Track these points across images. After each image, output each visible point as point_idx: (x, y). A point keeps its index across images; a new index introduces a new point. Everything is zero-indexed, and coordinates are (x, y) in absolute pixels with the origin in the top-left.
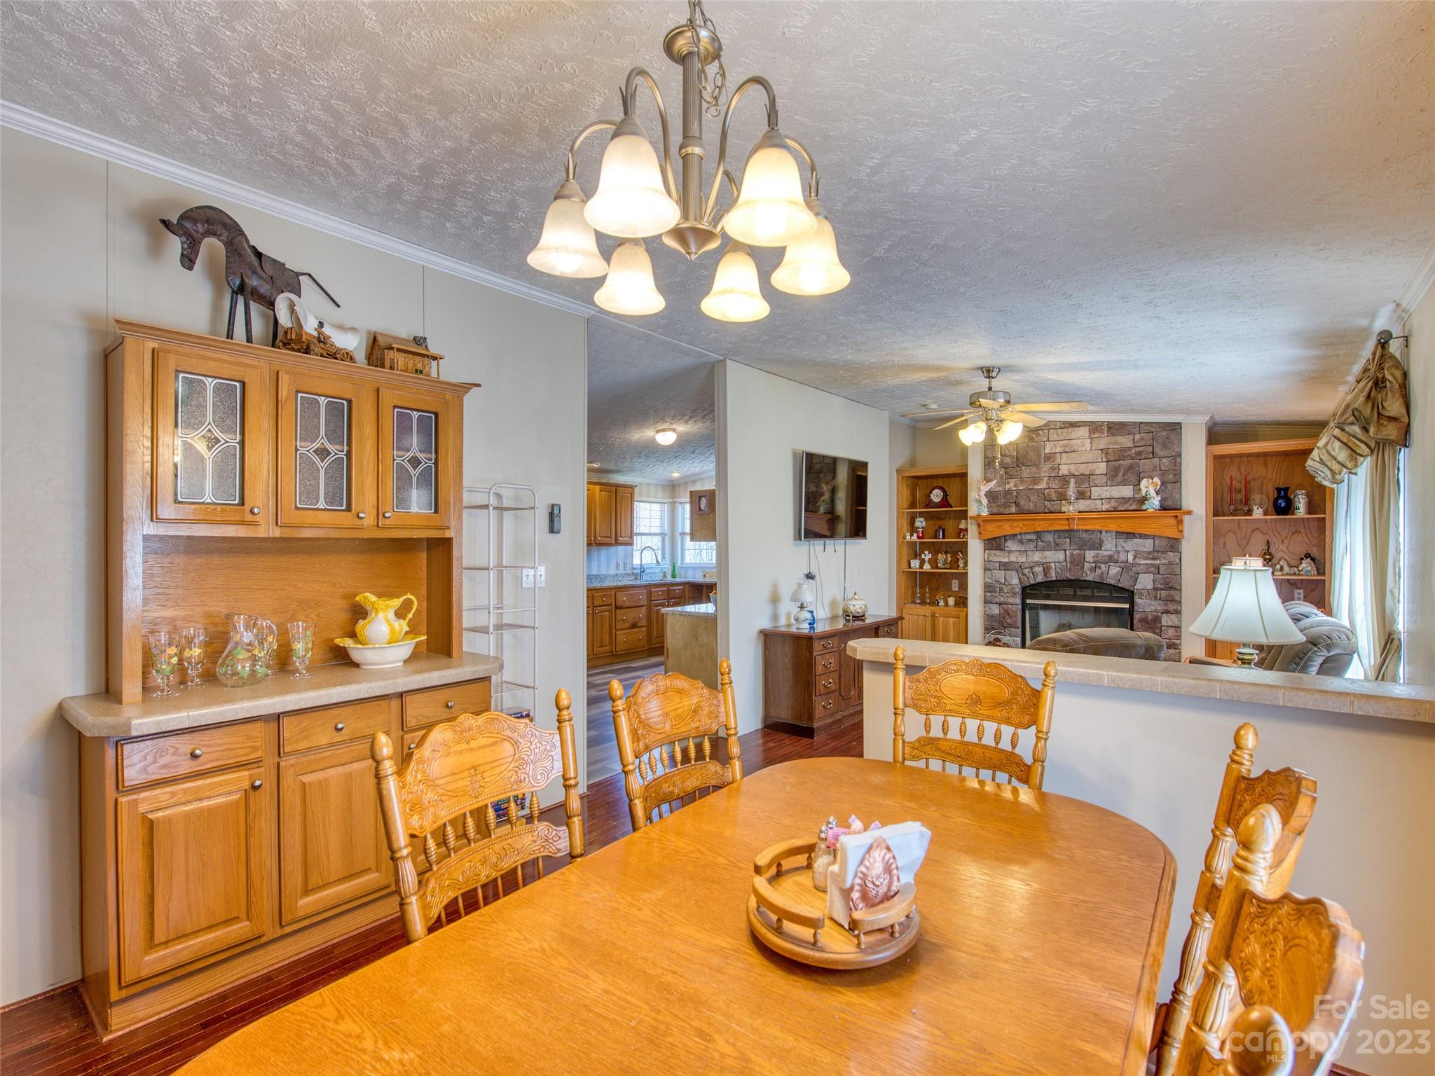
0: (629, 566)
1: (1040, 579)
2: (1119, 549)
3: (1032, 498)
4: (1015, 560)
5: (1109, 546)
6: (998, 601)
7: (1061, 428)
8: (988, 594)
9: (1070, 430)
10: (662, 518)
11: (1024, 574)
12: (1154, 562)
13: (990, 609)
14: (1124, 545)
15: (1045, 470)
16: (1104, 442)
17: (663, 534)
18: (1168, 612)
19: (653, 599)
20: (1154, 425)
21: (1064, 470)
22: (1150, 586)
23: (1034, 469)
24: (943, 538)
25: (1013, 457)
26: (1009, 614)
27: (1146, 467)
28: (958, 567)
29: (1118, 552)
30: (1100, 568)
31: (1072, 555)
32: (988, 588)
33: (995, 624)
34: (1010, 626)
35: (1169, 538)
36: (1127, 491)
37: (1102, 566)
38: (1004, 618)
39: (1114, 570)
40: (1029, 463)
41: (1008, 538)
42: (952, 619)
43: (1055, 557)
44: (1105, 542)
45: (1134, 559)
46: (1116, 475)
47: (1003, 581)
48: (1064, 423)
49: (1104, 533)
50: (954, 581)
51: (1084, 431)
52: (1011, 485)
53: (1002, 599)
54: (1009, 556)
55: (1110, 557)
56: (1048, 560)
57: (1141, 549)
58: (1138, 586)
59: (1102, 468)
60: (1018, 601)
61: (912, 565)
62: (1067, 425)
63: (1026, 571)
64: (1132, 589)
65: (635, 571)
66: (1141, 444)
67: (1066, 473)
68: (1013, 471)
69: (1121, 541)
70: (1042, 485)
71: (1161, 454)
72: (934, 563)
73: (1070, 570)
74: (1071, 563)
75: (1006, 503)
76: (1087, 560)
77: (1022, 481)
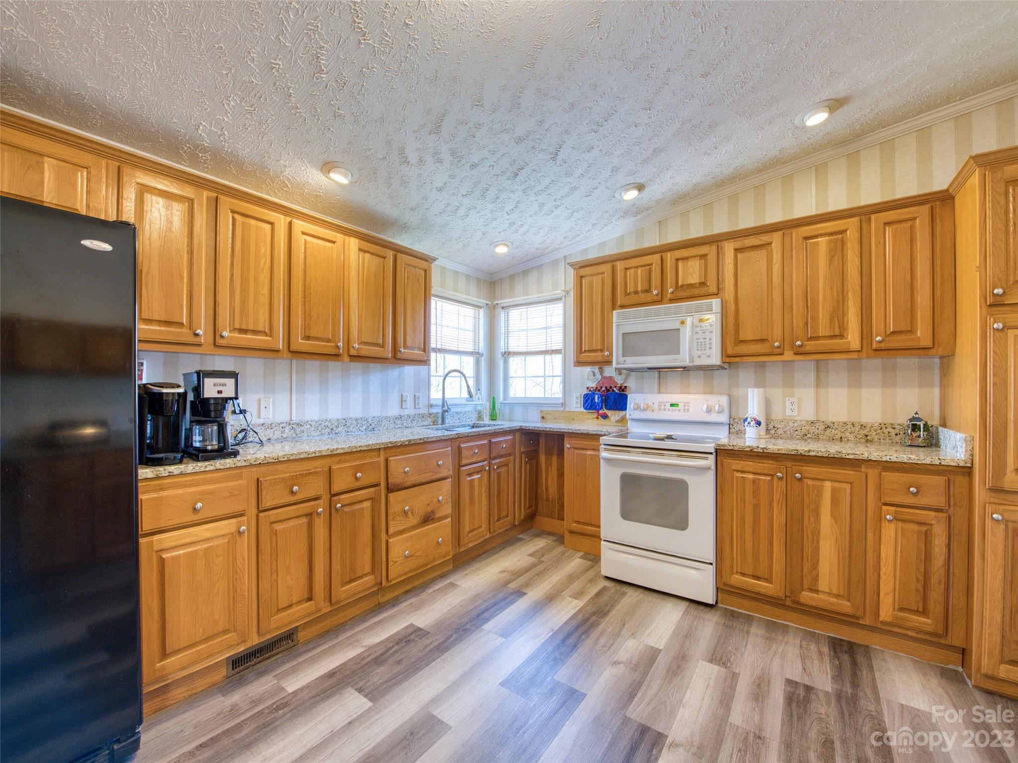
0: (422, 402)
10: (475, 331)
17: (478, 353)
19: (464, 462)
65: (434, 411)
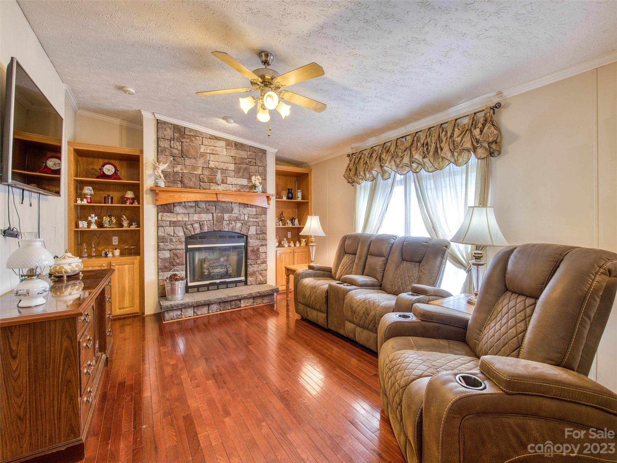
1: (198, 231)
2: (241, 213)
3: (192, 179)
4: (181, 219)
5: (236, 210)
6: (169, 248)
7: (210, 138)
8: (162, 244)
9: (215, 141)
11: (187, 229)
12: (257, 220)
13: (163, 254)
14: (243, 211)
15: (200, 163)
16: (233, 152)
18: (262, 245)
20: (257, 149)
21: (212, 164)
22: (255, 233)
23: (193, 161)
24: (112, 203)
25: (179, 150)
26: (177, 256)
27: (253, 170)
28: (122, 226)
29: (241, 215)
30: (232, 224)
31: (217, 216)
32: (160, 239)
33: (167, 264)
34: (179, 264)
35: (262, 207)
36: (245, 182)
37: (233, 222)
38: (174, 259)
39: (239, 225)
40: (190, 156)
41: (176, 204)
42: (126, 266)
43: (206, 217)
44: (234, 209)
45: (248, 219)
46: (239, 172)
47: (172, 234)
48: (212, 136)
49: (233, 204)
50: (114, 238)
51: (223, 144)
52: (178, 169)
53: (173, 247)
54: (177, 217)
55: (237, 217)
56: (203, 219)
57: (251, 213)
58: (250, 233)
59: (232, 167)
60: (183, 247)
61: (81, 226)
62: (214, 138)
63: (189, 227)
64: (247, 234)
66: (251, 158)
67: (213, 166)
68: (179, 160)
69: (241, 209)
70: (199, 172)
71: (260, 164)
72: (100, 224)
73: (216, 225)
74: (216, 221)
75: (174, 180)
76: (225, 219)
77: (186, 168)
